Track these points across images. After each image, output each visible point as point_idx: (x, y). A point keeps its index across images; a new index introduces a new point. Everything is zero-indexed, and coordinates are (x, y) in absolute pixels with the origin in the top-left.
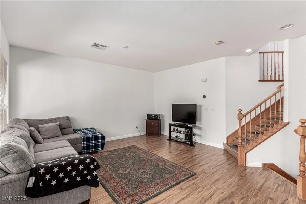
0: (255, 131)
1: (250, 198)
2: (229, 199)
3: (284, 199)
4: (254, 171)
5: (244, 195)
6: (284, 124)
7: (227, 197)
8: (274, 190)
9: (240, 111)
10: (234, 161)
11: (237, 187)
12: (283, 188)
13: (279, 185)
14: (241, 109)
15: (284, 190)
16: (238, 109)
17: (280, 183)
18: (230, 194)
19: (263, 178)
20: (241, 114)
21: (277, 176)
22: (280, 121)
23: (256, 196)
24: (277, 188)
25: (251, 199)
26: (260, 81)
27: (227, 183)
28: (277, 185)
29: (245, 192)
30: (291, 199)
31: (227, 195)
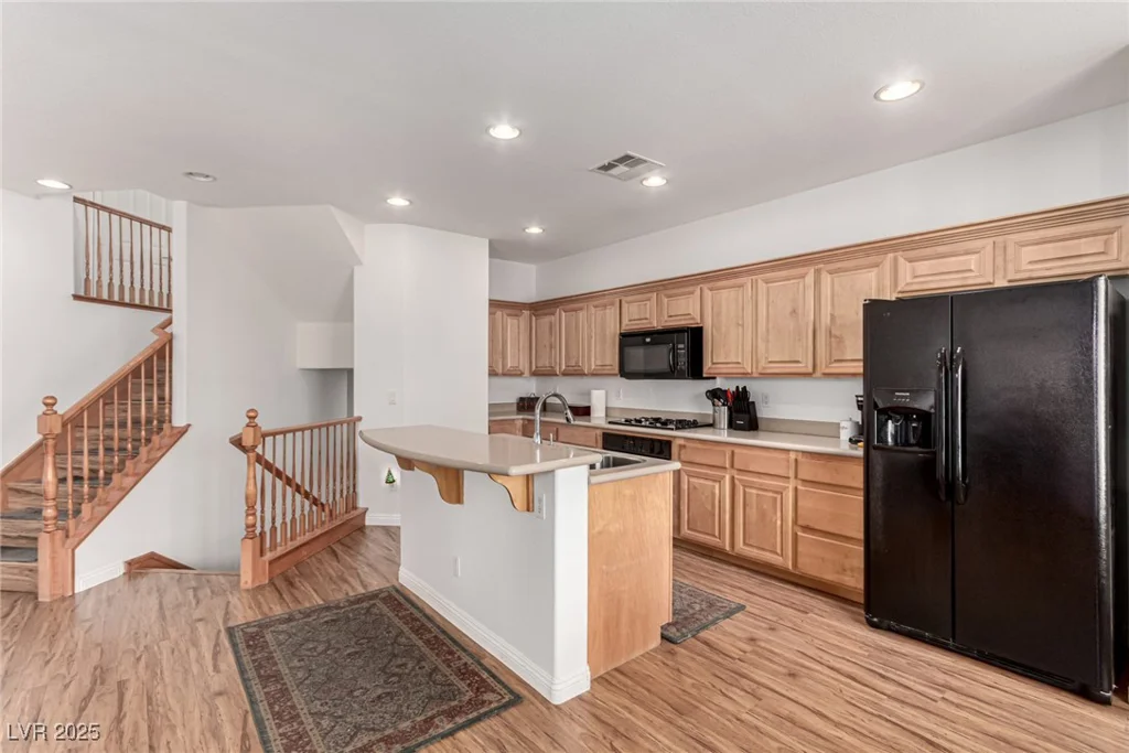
0: (102, 467)
1: (156, 648)
2: (102, 683)
3: (224, 606)
4: (111, 593)
5: (135, 652)
6: (175, 431)
7: (94, 683)
8: (194, 603)
9: (50, 403)
10: (16, 601)
11: (99, 649)
12: (208, 591)
13: (195, 589)
14: (52, 398)
15: (213, 592)
16: (41, 399)
17: (193, 584)
18: (93, 675)
19: (149, 593)
20: (56, 413)
21: (177, 576)
22: (165, 426)
23: (165, 636)
24: (195, 596)
25: (159, 647)
26: (77, 297)
27: (55, 659)
28: (191, 593)
29: (132, 646)
30: (236, 600)
31: (87, 682)
